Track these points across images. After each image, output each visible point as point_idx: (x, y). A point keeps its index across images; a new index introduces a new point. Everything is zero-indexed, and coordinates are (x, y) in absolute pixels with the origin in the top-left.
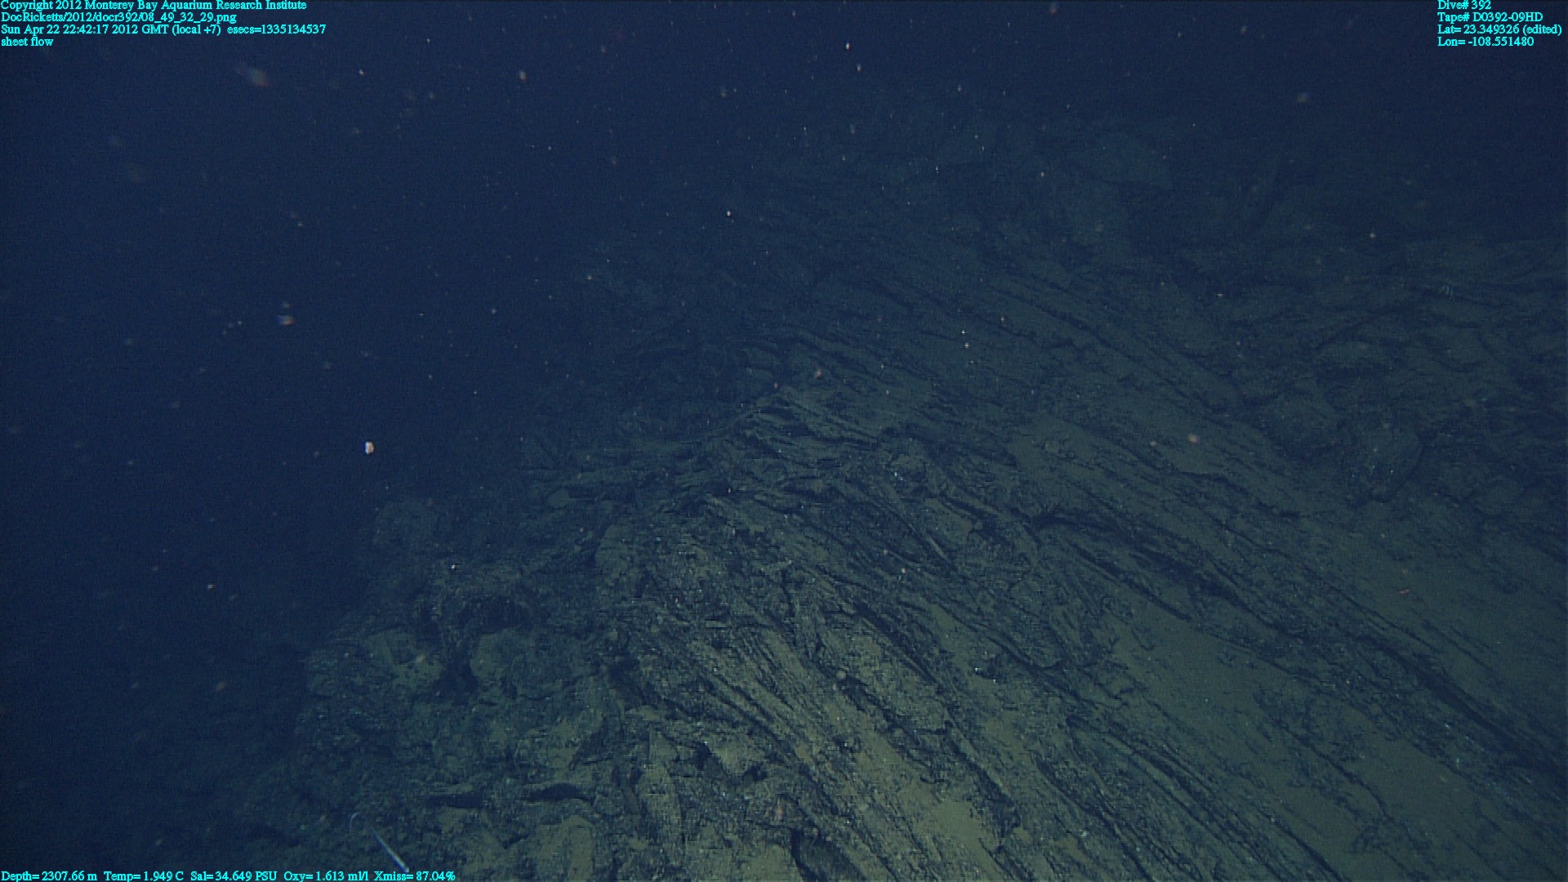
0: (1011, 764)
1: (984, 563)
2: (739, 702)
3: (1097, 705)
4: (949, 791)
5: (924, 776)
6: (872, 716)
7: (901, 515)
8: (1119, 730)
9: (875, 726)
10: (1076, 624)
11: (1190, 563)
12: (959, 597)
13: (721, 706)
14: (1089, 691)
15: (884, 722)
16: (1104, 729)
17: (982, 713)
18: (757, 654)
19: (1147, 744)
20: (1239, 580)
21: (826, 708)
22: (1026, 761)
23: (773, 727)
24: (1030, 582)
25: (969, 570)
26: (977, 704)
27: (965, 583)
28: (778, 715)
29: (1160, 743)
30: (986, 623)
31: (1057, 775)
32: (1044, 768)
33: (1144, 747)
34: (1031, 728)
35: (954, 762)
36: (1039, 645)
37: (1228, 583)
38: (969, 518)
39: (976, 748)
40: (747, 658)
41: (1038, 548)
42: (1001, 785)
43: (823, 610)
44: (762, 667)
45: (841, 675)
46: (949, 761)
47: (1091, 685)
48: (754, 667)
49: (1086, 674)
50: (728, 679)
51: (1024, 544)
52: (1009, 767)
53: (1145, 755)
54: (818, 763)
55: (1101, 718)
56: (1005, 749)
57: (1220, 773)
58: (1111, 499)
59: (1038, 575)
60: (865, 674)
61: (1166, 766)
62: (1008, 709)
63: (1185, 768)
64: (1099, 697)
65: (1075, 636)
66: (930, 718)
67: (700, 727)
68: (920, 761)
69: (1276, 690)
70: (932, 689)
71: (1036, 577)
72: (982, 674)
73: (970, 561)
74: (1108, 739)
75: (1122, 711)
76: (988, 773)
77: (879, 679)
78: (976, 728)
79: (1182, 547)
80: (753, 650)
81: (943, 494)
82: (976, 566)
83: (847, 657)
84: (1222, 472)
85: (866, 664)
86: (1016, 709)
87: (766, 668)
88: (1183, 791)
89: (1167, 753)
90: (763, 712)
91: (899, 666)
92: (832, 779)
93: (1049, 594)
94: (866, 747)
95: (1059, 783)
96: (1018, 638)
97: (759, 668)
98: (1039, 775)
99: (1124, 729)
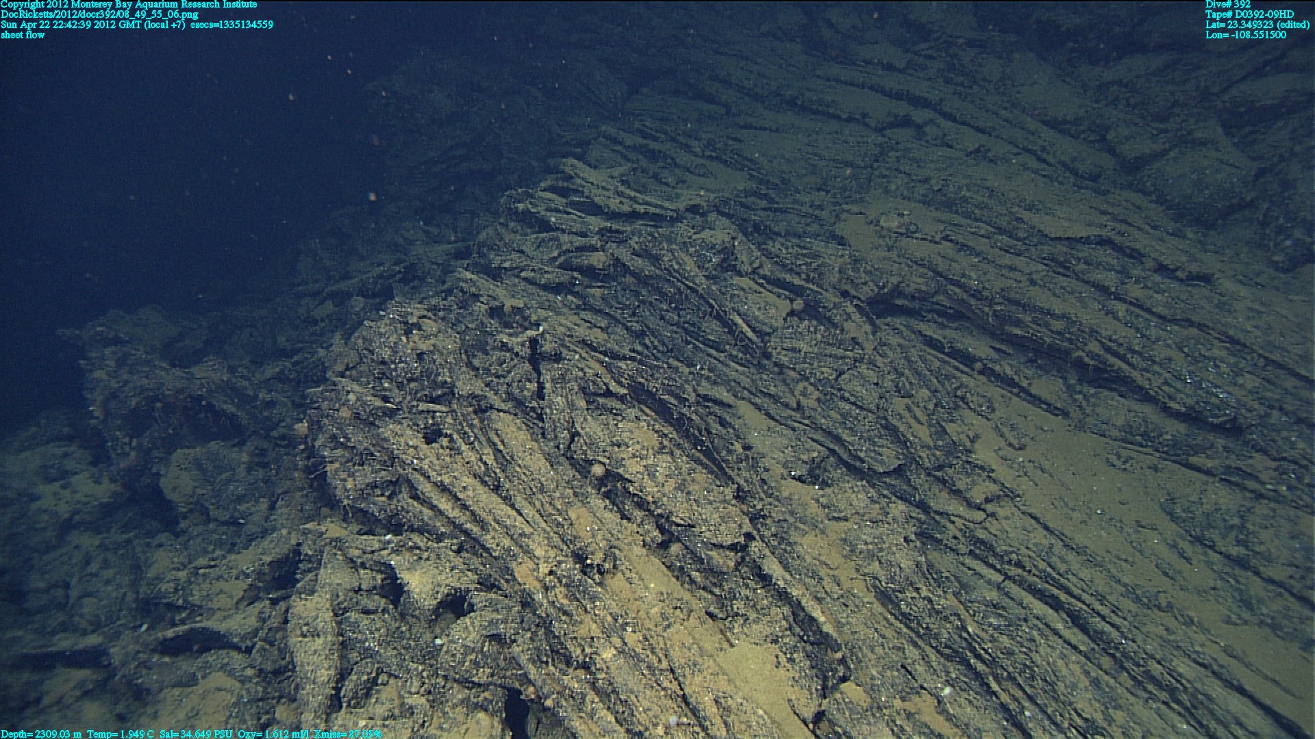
0: (837, 591)
1: (805, 348)
2: (444, 504)
3: (953, 518)
4: (745, 630)
5: (712, 609)
6: (639, 526)
7: (700, 291)
8: (983, 550)
9: (644, 541)
10: (923, 418)
11: (1066, 344)
12: (773, 390)
13: (421, 512)
14: (941, 501)
15: (656, 533)
16: (963, 549)
17: (798, 524)
18: (480, 442)
19: (1023, 568)
20: (1135, 360)
21: (573, 515)
22: (858, 588)
23: (489, 540)
24: (863, 368)
25: (785, 355)
26: (792, 513)
27: (781, 373)
28: (495, 520)
29: (1042, 565)
30: (806, 422)
31: (903, 607)
32: (885, 597)
33: (1020, 571)
34: (866, 543)
35: (755, 590)
36: (874, 444)
37: (1119, 364)
38: (787, 297)
39: (786, 568)
40: (464, 447)
41: (874, 333)
42: (822, 619)
43: (583, 390)
44: (484, 457)
45: (598, 470)
46: (747, 586)
47: (945, 494)
48: (473, 459)
49: (937, 479)
50: (432, 474)
51: (857, 327)
52: (836, 596)
53: (1020, 583)
54: (546, 589)
55: (959, 535)
56: (831, 572)
57: (1127, 604)
58: (963, 275)
59: (872, 363)
60: (632, 469)
61: (1052, 596)
62: (835, 519)
63: (1079, 599)
64: (955, 507)
65: (923, 433)
66: (722, 528)
67: (389, 542)
68: (704, 589)
69: (1194, 498)
70: (729, 492)
71: (871, 367)
72: (800, 479)
73: (788, 344)
74: (969, 561)
75: (987, 524)
76: (803, 602)
77: (652, 476)
78: (790, 544)
79: (1057, 325)
80: (476, 437)
81: (754, 272)
82: (793, 350)
83: (609, 449)
84: (1106, 233)
85: (634, 456)
86: (846, 520)
87: (490, 459)
88: (1076, 630)
89: (1053, 579)
90: (475, 518)
91: (683, 462)
92: (565, 613)
93: (888, 384)
94: (623, 568)
95: (905, 618)
96: (846, 436)
97: (481, 460)
98: (877, 607)
99: (991, 548)
